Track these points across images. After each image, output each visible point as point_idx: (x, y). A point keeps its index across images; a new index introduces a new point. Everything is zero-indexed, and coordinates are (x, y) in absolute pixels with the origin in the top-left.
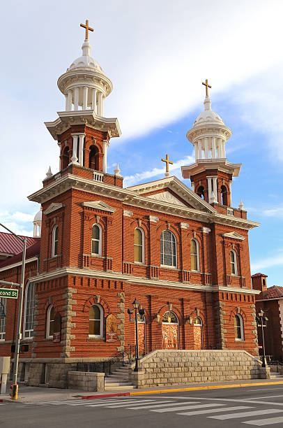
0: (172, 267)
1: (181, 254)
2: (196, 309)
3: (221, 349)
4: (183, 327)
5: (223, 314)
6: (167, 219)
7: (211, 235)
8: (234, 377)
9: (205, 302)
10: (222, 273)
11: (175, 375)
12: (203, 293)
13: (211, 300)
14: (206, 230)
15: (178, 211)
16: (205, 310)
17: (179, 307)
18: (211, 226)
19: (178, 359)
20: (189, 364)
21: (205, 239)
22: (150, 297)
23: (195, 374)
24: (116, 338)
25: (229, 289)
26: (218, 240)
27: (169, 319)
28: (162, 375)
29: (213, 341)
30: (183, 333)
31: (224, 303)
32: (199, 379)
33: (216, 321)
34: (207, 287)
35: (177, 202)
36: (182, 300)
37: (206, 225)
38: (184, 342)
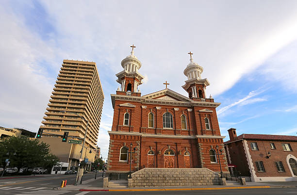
0: (171, 128)
1: (175, 122)
2: (185, 147)
3: (201, 168)
4: (177, 157)
5: (201, 149)
6: (167, 107)
7: (193, 112)
8: (200, 184)
9: (191, 143)
10: (200, 129)
11: (156, 181)
12: (190, 140)
13: (194, 143)
14: (189, 110)
15: (172, 103)
16: (191, 148)
17: (175, 147)
18: (192, 108)
19: (159, 173)
20: (166, 176)
21: (189, 114)
22: (156, 143)
23: (171, 181)
24: (134, 162)
25: (204, 136)
26: (196, 114)
27: (169, 153)
28: (148, 181)
29: (196, 163)
30: (177, 159)
31: (202, 144)
32: (174, 184)
33: (198, 153)
34: (191, 137)
35: (172, 99)
36: (176, 143)
37: (189, 108)
38: (178, 164)
